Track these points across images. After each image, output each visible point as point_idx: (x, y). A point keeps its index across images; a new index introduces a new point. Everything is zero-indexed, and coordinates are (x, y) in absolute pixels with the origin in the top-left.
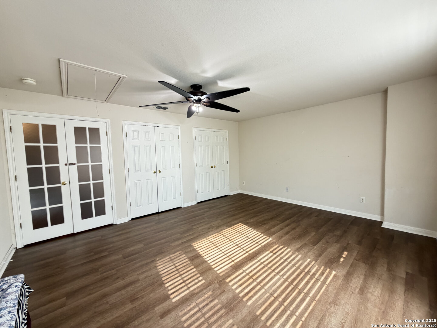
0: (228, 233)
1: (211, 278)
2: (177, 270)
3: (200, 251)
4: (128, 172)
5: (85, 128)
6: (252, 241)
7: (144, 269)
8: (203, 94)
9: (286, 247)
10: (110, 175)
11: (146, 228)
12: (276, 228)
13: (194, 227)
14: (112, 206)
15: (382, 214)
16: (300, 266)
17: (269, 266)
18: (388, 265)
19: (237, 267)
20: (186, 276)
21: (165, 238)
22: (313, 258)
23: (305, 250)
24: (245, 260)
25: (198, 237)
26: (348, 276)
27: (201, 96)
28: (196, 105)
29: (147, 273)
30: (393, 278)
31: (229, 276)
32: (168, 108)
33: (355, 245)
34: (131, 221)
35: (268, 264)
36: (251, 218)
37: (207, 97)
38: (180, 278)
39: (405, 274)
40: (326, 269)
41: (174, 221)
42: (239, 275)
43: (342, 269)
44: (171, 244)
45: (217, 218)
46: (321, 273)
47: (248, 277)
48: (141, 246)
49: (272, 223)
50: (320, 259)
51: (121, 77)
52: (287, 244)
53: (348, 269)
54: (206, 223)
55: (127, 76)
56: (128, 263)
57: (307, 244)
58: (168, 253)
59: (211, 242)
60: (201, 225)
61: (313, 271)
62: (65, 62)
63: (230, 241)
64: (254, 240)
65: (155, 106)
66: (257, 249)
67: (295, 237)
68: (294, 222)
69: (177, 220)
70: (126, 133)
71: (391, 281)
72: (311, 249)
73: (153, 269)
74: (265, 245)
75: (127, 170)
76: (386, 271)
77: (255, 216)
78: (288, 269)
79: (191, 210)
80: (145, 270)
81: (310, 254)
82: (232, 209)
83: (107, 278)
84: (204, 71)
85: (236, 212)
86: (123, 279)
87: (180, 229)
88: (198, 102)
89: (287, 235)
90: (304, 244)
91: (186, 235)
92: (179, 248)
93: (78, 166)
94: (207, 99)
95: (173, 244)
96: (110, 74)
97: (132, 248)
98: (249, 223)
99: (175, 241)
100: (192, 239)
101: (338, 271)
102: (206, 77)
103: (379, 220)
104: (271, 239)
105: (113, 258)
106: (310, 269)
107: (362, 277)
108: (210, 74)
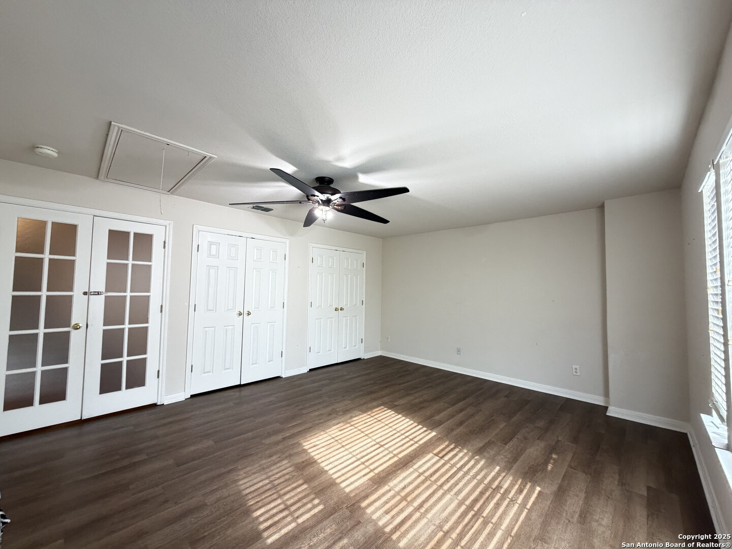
0: (363, 422)
1: (335, 500)
2: (274, 487)
3: (314, 454)
4: (195, 311)
5: (128, 234)
6: (403, 437)
7: (216, 485)
8: (335, 192)
9: (460, 447)
10: (162, 315)
11: (218, 412)
12: (442, 415)
13: (304, 412)
14: (159, 371)
15: (606, 394)
16: (485, 477)
17: (433, 479)
18: (620, 476)
19: (381, 480)
20: (290, 498)
21: (252, 430)
22: (504, 464)
23: (491, 451)
24: (394, 469)
25: (311, 429)
26: (561, 494)
27: (332, 194)
28: (322, 207)
29: (220, 492)
30: (628, 497)
31: (366, 497)
32: (272, 210)
33: (568, 443)
34: (190, 399)
35: (431, 475)
36: (400, 398)
37: (341, 198)
38: (279, 501)
39: (646, 489)
40: (526, 484)
41: (268, 400)
42: (384, 494)
43: (551, 482)
44: (263, 441)
45: (343, 396)
46: (517, 489)
47: (398, 498)
48: (209, 443)
49: (436, 406)
50: (515, 467)
51: (205, 157)
52: (461, 441)
53: (560, 482)
54: (325, 404)
55: (216, 157)
56: (185, 475)
57: (493, 442)
58: (259, 456)
59: (333, 438)
60: (316, 408)
61: (506, 486)
62: (119, 128)
63: (366, 437)
64: (407, 434)
65: (251, 206)
66: (413, 450)
67: (474, 431)
68: (470, 405)
69: (272, 399)
70: (198, 245)
71: (626, 501)
72: (500, 451)
73: (231, 485)
74: (425, 443)
75: (192, 308)
76: (618, 485)
77: (408, 395)
78: (465, 483)
79: (298, 382)
80: (215, 487)
81: (499, 457)
82: (368, 383)
83: (146, 501)
84: (339, 159)
85: (376, 387)
86: (176, 503)
87: (280, 414)
88: (326, 204)
89: (460, 426)
90: (489, 442)
91: (290, 425)
92: (279, 447)
93: (106, 297)
94: (341, 200)
95: (267, 441)
96: (189, 151)
97: (192, 448)
98: (397, 406)
99: (269, 435)
100: (300, 431)
101: (544, 486)
102: (342, 168)
103: (602, 404)
104: (434, 434)
105: (157, 465)
106: (500, 483)
107: (583, 495)
108: (348, 163)
